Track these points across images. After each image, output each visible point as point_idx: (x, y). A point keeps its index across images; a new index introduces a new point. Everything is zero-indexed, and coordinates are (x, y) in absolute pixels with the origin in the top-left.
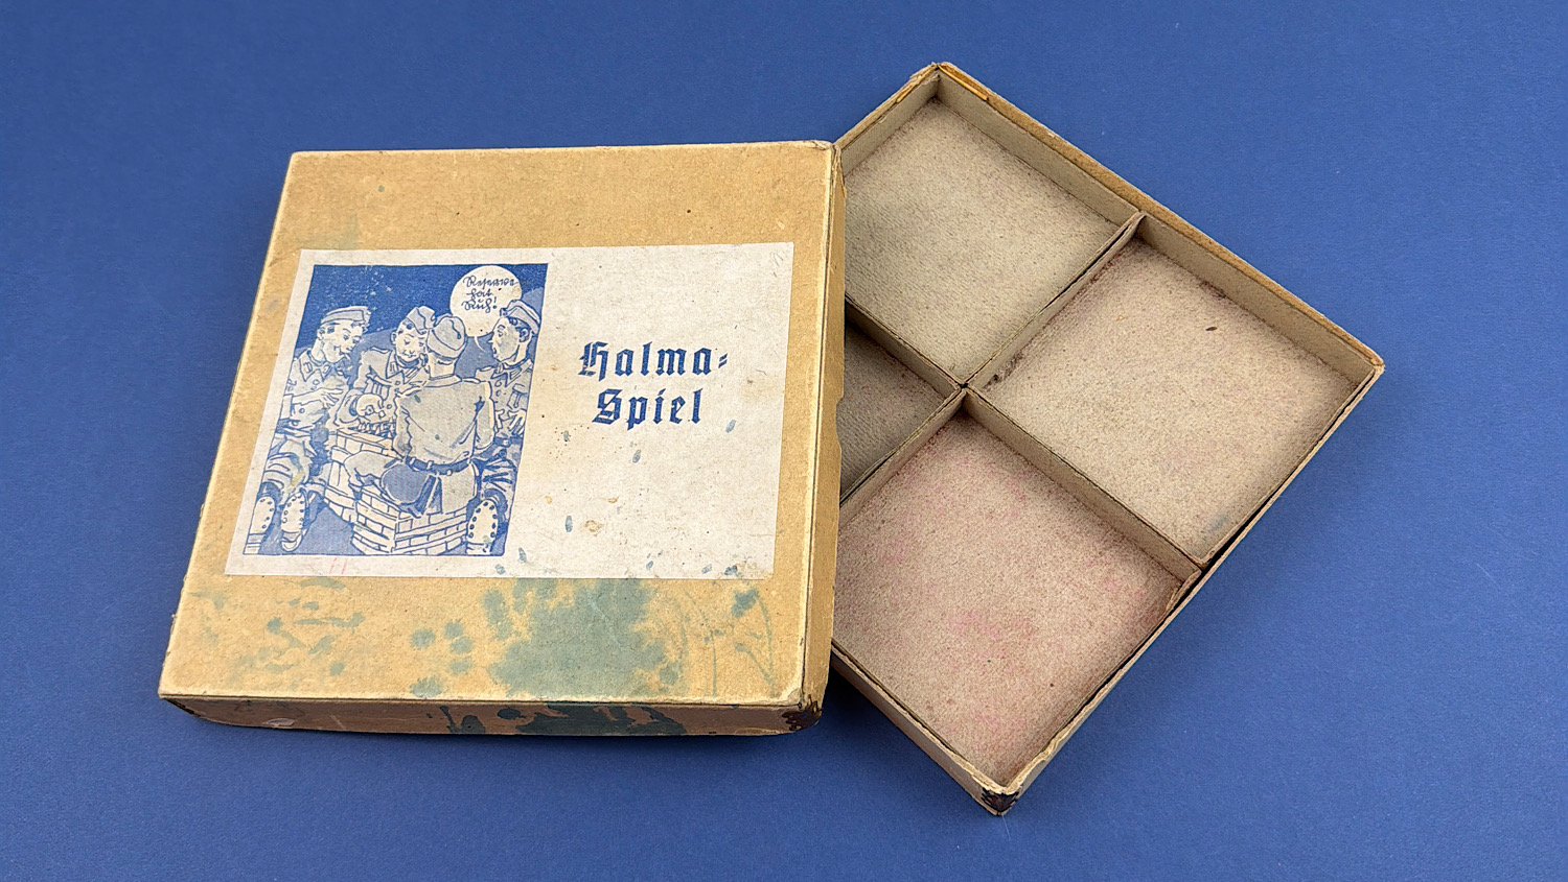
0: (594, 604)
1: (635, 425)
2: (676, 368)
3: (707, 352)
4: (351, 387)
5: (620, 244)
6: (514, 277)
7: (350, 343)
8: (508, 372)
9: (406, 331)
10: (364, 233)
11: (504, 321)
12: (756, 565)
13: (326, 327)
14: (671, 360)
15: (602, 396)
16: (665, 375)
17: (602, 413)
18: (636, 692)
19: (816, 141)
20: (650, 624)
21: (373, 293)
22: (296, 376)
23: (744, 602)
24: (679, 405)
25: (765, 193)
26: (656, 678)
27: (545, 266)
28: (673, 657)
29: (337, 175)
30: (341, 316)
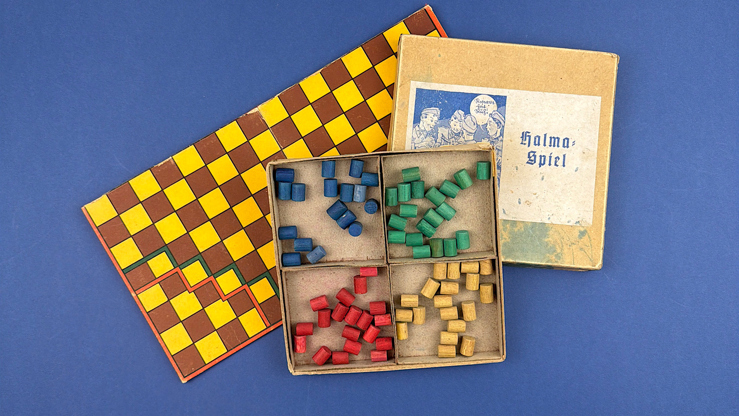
0: (530, 231)
1: (542, 166)
2: (556, 144)
3: (568, 139)
4: (436, 141)
5: (534, 90)
6: (494, 101)
7: (433, 123)
8: (494, 140)
9: (454, 120)
10: (435, 75)
11: (491, 119)
12: (586, 221)
13: (424, 115)
14: (555, 141)
15: (529, 153)
16: (552, 147)
17: (529, 160)
18: (547, 262)
19: (612, 54)
20: (550, 239)
21: (440, 103)
22: (415, 136)
23: (582, 234)
24: (557, 159)
25: (591, 73)
26: (554, 258)
27: (506, 97)
28: (559, 251)
29: (421, 47)
30: (430, 111)
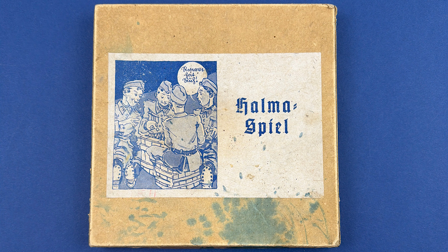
0: (255, 208)
1: (262, 134)
2: (276, 109)
3: (288, 102)
4: (142, 117)
5: (246, 52)
6: (203, 68)
7: (138, 98)
8: (207, 111)
9: (161, 92)
10: (135, 45)
11: (202, 88)
12: (317, 192)
13: (126, 90)
14: (274, 106)
15: (247, 122)
16: (272, 112)
17: (248, 129)
18: (277, 242)
19: (328, 5)
20: (278, 216)
21: (144, 74)
22: (118, 113)
23: (314, 207)
24: (279, 126)
25: (307, 28)
26: (284, 237)
27: (216, 62)
28: (289, 229)
29: (117, 16)
30: (132, 84)
